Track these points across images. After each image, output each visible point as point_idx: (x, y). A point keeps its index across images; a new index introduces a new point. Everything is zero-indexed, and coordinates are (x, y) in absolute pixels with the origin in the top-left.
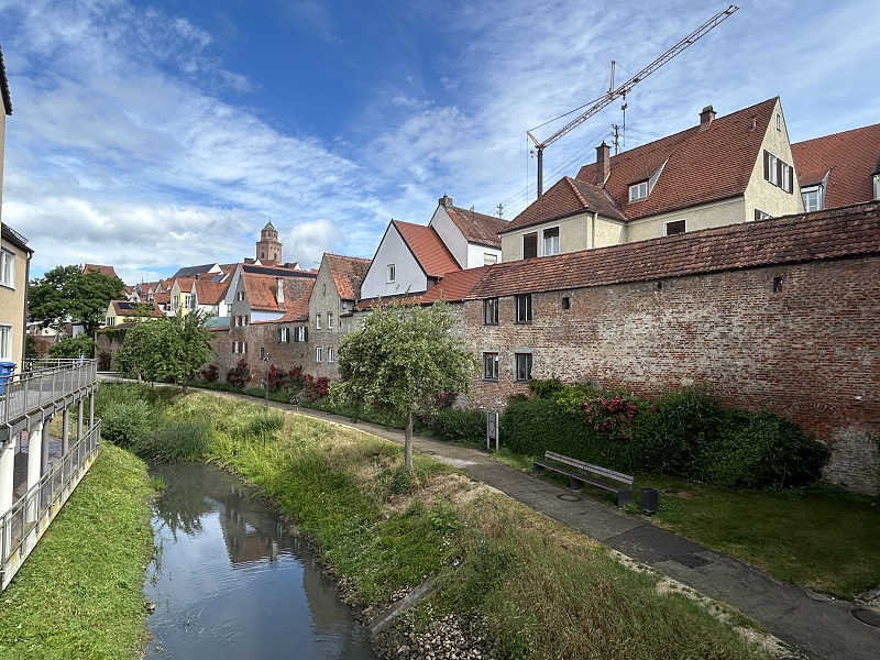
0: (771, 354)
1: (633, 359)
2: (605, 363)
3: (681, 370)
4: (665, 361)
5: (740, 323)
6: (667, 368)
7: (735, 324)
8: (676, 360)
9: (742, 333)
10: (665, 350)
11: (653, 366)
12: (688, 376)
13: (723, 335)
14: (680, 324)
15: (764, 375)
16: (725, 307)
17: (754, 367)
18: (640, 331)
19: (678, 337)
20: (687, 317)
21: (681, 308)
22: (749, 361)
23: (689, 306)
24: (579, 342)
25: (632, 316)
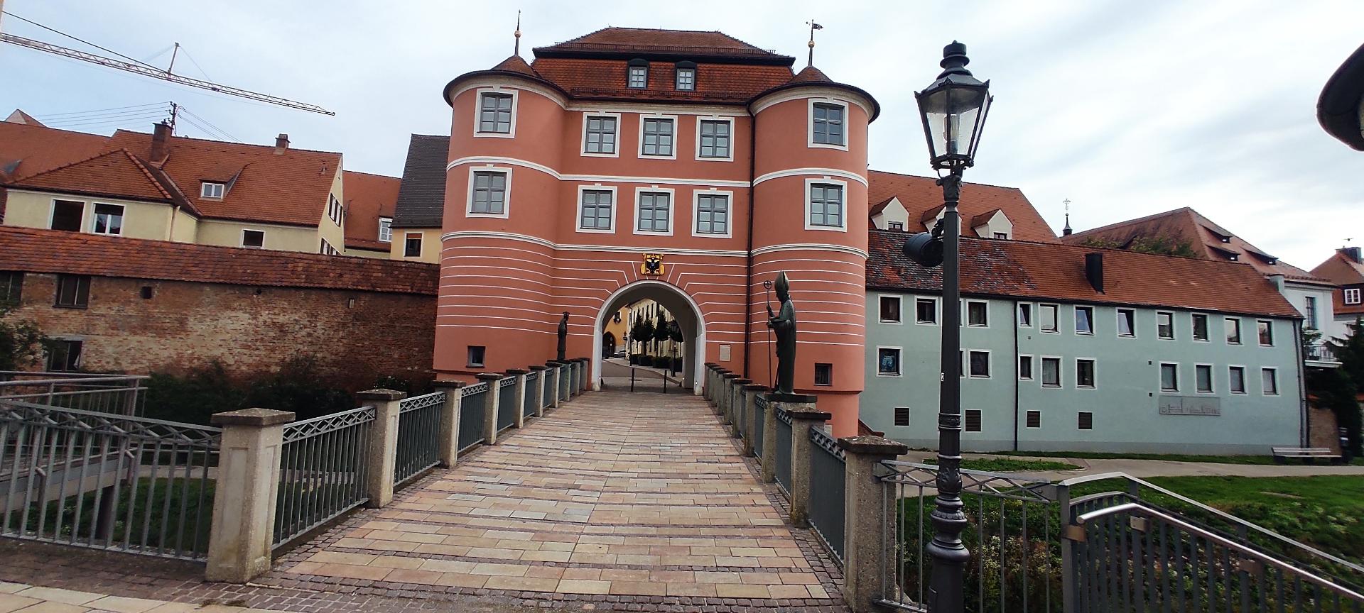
0: (342, 349)
1: (225, 351)
2: (193, 353)
3: (272, 360)
4: (256, 352)
5: (323, 327)
6: (258, 358)
7: (319, 327)
8: (268, 352)
9: (323, 334)
10: (258, 343)
11: (245, 356)
12: (277, 364)
13: (309, 335)
14: (274, 324)
15: (335, 363)
16: (313, 314)
17: (330, 358)
18: (236, 326)
19: (272, 334)
20: (281, 319)
21: (277, 311)
22: (328, 355)
23: (284, 310)
24: (161, 332)
25: (229, 313)
